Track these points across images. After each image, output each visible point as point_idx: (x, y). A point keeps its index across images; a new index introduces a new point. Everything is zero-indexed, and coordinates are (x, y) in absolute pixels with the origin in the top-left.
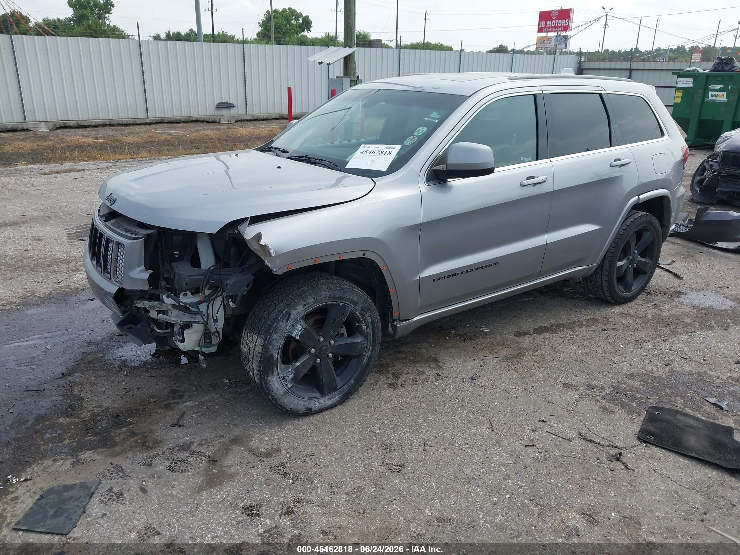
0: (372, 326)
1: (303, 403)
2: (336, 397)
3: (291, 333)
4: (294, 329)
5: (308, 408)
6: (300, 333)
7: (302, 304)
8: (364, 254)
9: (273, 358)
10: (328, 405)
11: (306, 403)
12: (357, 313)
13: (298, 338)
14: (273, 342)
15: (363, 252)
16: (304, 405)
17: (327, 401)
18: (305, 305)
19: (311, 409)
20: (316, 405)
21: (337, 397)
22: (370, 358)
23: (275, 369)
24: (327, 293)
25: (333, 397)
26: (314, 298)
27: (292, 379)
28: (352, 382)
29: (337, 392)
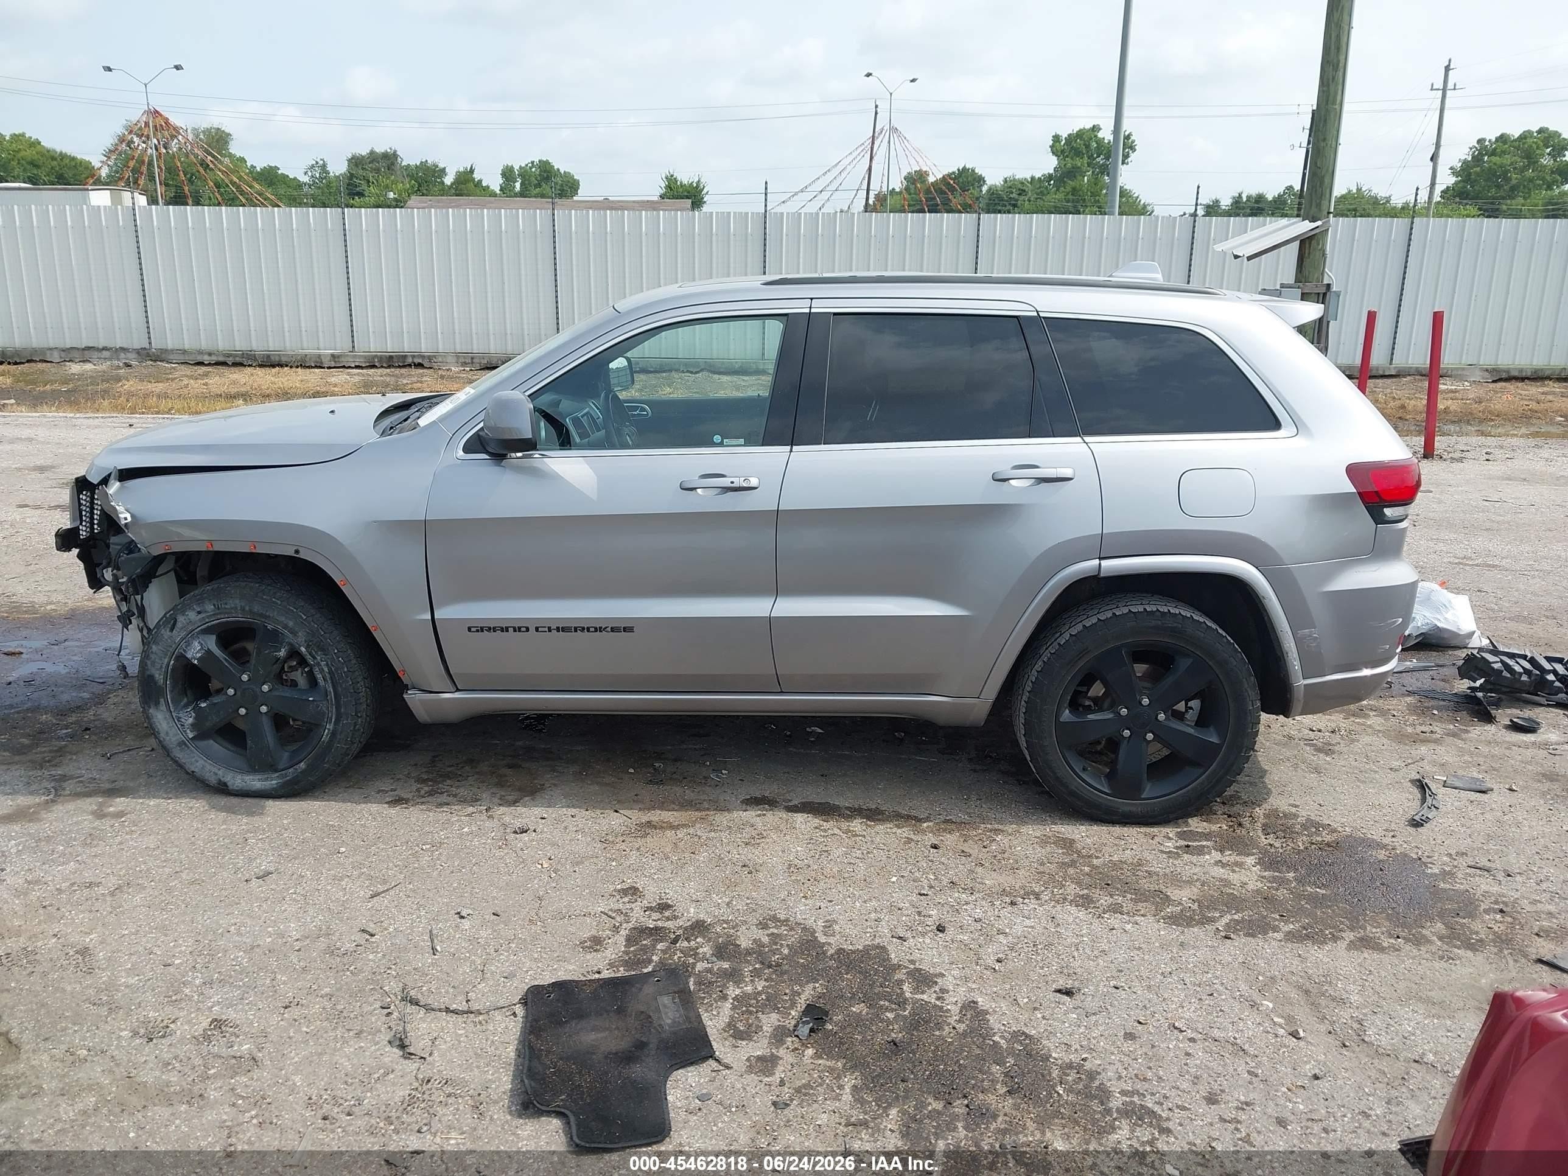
0: (331, 678)
1: (215, 770)
2: (272, 782)
3: (184, 651)
4: (189, 645)
5: (220, 780)
6: (199, 655)
7: (194, 609)
8: (297, 552)
9: (156, 683)
10: (254, 788)
11: (220, 773)
12: (303, 649)
13: (196, 662)
14: (153, 656)
15: (296, 548)
16: (216, 774)
17: (256, 782)
18: (199, 613)
19: (225, 784)
20: (238, 780)
21: (274, 782)
22: (333, 734)
23: (162, 700)
24: (237, 601)
25: (266, 779)
26: (214, 605)
27: (192, 725)
28: (302, 765)
29: (277, 774)
